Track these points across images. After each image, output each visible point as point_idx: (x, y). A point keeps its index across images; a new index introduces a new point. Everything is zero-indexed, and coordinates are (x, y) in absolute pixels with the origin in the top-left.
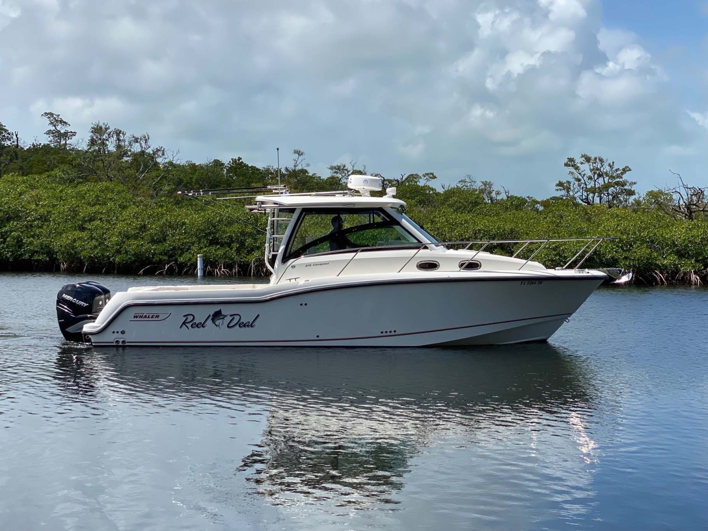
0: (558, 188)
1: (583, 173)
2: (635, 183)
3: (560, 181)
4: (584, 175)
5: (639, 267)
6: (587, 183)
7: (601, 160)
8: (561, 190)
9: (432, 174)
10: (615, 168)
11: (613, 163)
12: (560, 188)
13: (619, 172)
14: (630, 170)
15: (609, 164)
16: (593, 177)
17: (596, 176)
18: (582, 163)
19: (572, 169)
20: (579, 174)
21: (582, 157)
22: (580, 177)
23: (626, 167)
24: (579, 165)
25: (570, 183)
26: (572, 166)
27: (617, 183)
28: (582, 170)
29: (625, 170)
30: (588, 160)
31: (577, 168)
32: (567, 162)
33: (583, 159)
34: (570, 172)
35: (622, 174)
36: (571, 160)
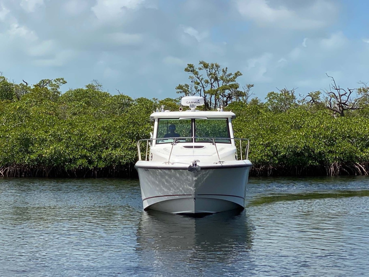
0: (179, 90)
1: (201, 78)
2: (252, 86)
3: (179, 85)
4: (202, 79)
5: (344, 159)
6: (204, 86)
7: (217, 66)
8: (181, 92)
9: (62, 79)
10: (228, 73)
11: (227, 68)
12: (181, 90)
13: (231, 76)
14: (241, 75)
15: (223, 70)
16: (209, 81)
17: (213, 80)
18: (200, 69)
19: (191, 74)
20: (198, 78)
21: (200, 64)
22: (199, 81)
23: (238, 72)
24: (197, 70)
25: (189, 86)
26: (192, 71)
27: (232, 86)
28: (199, 75)
29: (237, 74)
30: (206, 66)
31: (196, 73)
32: (187, 68)
33: (202, 65)
34: (190, 77)
35: (234, 78)
36: (191, 66)
